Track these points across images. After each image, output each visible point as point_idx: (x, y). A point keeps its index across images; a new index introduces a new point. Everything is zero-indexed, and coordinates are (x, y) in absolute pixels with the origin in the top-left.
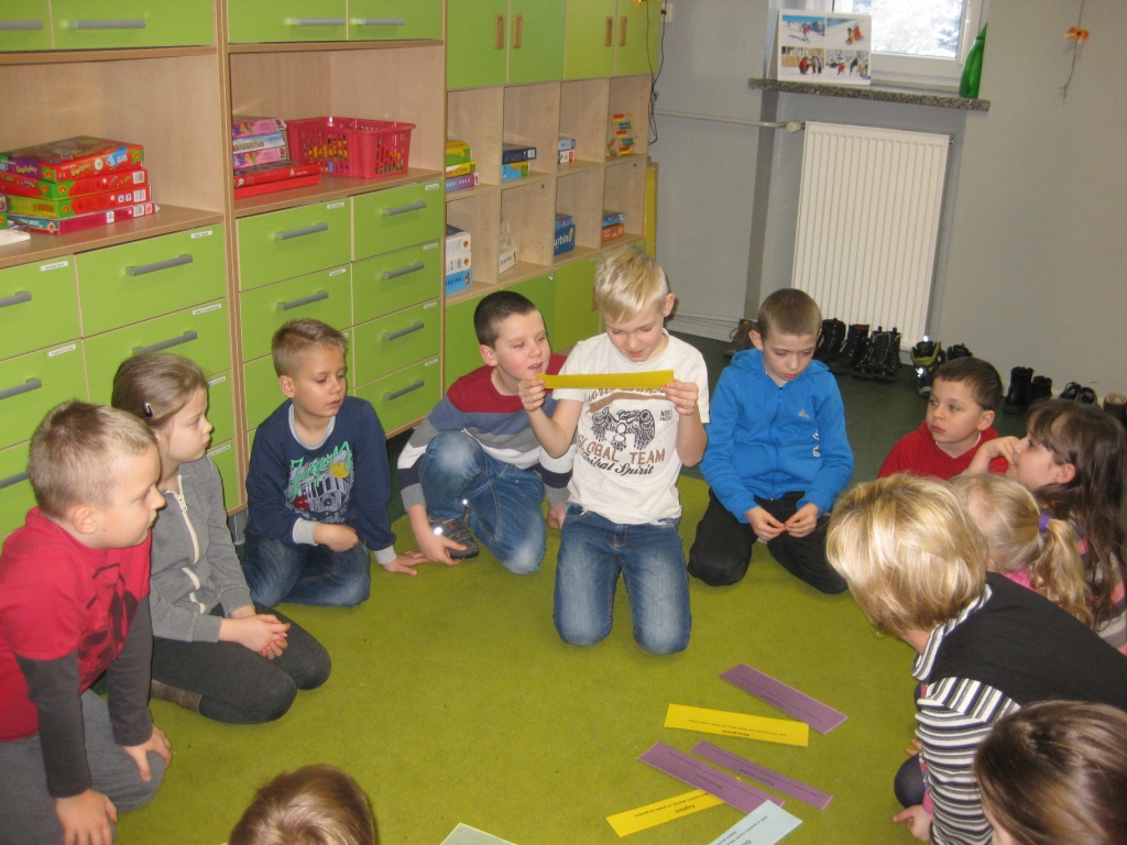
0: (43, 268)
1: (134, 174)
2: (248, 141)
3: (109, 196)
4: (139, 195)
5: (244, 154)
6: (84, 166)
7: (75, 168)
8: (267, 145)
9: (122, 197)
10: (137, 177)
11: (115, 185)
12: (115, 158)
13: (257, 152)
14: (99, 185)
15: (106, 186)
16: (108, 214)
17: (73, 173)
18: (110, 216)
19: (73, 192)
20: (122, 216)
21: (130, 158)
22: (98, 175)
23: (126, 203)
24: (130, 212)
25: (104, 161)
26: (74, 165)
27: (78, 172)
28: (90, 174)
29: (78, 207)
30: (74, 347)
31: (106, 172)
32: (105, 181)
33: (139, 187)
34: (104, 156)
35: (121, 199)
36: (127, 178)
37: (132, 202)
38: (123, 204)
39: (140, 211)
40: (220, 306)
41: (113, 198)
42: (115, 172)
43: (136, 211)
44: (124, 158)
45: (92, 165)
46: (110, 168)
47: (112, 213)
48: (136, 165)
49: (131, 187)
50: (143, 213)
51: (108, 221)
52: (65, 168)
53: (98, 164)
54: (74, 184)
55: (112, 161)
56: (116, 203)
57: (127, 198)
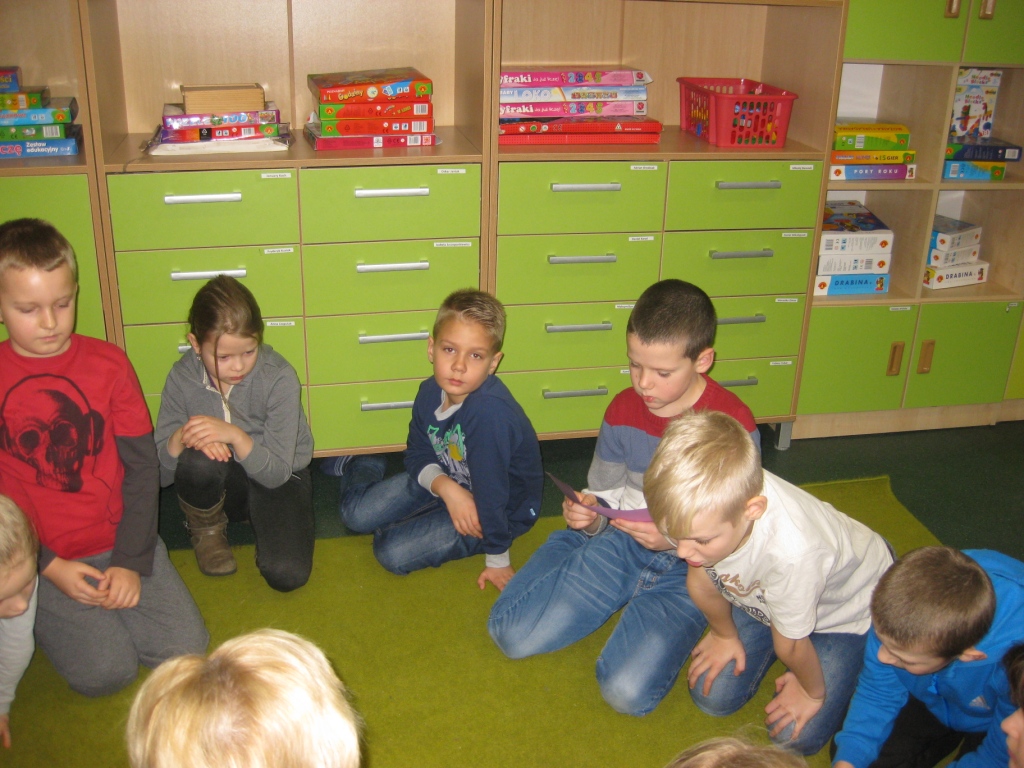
0: (264, 176)
1: (415, 106)
2: (596, 90)
3: (383, 122)
4: (419, 127)
5: (587, 103)
6: (356, 91)
7: (343, 93)
8: (621, 97)
9: (397, 125)
10: (418, 109)
11: (390, 113)
12: (394, 90)
13: (605, 103)
14: (371, 111)
15: (380, 113)
16: (375, 139)
17: (341, 98)
18: (378, 142)
19: (339, 115)
20: (394, 143)
21: (413, 90)
22: (372, 103)
23: (400, 131)
24: (403, 140)
25: (380, 92)
26: (343, 91)
27: (346, 97)
28: (363, 101)
29: (344, 128)
30: (292, 250)
31: (382, 100)
32: (379, 108)
33: (420, 118)
34: (382, 86)
35: (396, 127)
36: (408, 108)
37: (409, 132)
38: (396, 132)
39: (416, 140)
40: (470, 244)
41: (386, 125)
42: (392, 102)
43: (411, 141)
44: (406, 89)
45: (365, 93)
46: (387, 97)
47: (381, 139)
48: (419, 97)
49: (410, 118)
50: (419, 143)
51: (376, 145)
52: (333, 91)
53: (372, 92)
54: (341, 107)
55: (389, 90)
56: (389, 130)
57: (405, 127)
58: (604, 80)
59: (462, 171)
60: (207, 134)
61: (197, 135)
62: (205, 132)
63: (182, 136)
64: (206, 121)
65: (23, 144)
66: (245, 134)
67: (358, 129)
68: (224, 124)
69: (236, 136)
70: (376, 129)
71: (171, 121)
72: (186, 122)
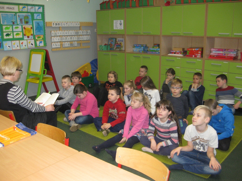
0: (177, 58)
2: (228, 52)
5: (226, 54)
6: (192, 49)
7: (190, 49)
8: (231, 53)
13: (229, 54)
14: (193, 52)
18: (193, 56)
19: (190, 52)
20: (195, 56)
23: (197, 55)
28: (192, 50)
29: (190, 54)
30: (179, 68)
31: (195, 51)
35: (196, 54)
37: (198, 55)
40: (201, 70)
43: (198, 56)
44: (198, 50)
49: (198, 53)
52: (188, 49)
53: (193, 50)
55: (196, 49)
56: (195, 55)
57: (197, 54)
58: (229, 50)
59: (200, 60)
60: (175, 53)
63: (172, 53)
64: (175, 52)
65: (156, 52)
66: (179, 53)
67: (191, 54)
68: (177, 52)
69: (178, 54)
70: (194, 54)
71: (171, 51)
72: (172, 51)
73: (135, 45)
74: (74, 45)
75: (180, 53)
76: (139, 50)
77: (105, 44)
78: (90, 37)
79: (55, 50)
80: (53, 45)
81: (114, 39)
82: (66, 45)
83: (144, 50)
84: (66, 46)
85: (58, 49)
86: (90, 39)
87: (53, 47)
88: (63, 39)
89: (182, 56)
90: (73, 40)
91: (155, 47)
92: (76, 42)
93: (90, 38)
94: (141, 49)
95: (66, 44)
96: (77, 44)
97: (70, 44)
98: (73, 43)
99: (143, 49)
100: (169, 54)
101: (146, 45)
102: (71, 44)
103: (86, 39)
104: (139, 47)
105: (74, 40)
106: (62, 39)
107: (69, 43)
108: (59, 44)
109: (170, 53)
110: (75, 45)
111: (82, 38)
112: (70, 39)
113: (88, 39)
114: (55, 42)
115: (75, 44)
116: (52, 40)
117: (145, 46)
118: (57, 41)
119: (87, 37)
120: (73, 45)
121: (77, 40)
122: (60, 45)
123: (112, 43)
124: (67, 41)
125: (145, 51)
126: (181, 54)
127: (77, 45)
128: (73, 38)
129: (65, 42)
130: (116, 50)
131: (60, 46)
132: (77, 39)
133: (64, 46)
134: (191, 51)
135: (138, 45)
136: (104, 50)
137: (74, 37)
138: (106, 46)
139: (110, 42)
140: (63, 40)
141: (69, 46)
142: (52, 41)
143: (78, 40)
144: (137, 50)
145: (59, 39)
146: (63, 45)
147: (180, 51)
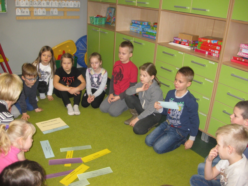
0: (179, 52)
4: (217, 52)
6: (205, 40)
7: (203, 40)
9: (212, 50)
10: (218, 48)
11: (211, 47)
14: (208, 46)
15: (209, 46)
16: (206, 52)
17: (202, 41)
18: (207, 53)
19: (202, 45)
20: (210, 54)
21: (217, 43)
22: (208, 44)
23: (212, 52)
24: (212, 54)
25: (210, 41)
26: (203, 39)
27: (203, 41)
28: (207, 43)
29: (201, 48)
32: (209, 45)
33: (217, 50)
34: (211, 40)
35: (212, 51)
36: (215, 47)
37: (214, 53)
38: (211, 52)
39: (215, 55)
40: (212, 82)
41: (210, 50)
42: (213, 45)
43: (214, 55)
44: (216, 42)
45: (207, 41)
46: (212, 43)
47: (207, 52)
48: (219, 45)
49: (215, 49)
50: (215, 56)
51: (206, 53)
52: (201, 39)
53: (209, 41)
54: (202, 43)
55: (212, 42)
56: (210, 51)
57: (214, 51)
59: (214, 64)
60: (180, 43)
61: (178, 42)
62: (180, 42)
63: (176, 42)
64: (180, 40)
65: (154, 37)
66: (186, 44)
67: (204, 49)
68: (183, 41)
69: (184, 44)
70: (207, 50)
71: (175, 38)
72: (177, 39)
73: (133, 22)
74: (53, 14)
75: (189, 43)
76: (136, 29)
77: (98, 16)
78: (80, 3)
79: (21, 18)
80: (17, 11)
81: (113, 9)
82: (39, 12)
83: (143, 31)
84: (39, 14)
85: (25, 18)
86: (79, 7)
87: (17, 14)
88: (34, 4)
89: (190, 49)
90: (51, 6)
91: (155, 28)
92: (56, 10)
93: (80, 5)
94: (139, 28)
95: (38, 10)
96: (57, 12)
97: (45, 12)
98: (51, 10)
99: (141, 29)
100: (171, 42)
101: (148, 22)
102: (48, 12)
103: (72, 6)
104: (137, 25)
105: (53, 6)
106: (32, 4)
107: (44, 10)
108: (28, 10)
109: (174, 42)
110: (55, 14)
111: (66, 5)
112: (45, 4)
113: (75, 7)
114: (20, 7)
115: (55, 12)
116: (16, 4)
117: (146, 24)
118: (24, 6)
119: (75, 3)
120: (51, 14)
121: (57, 6)
122: (29, 12)
123: (111, 15)
124: (42, 8)
125: (145, 32)
126: (188, 45)
127: (57, 14)
128: (51, 3)
129: (38, 8)
130: (112, 25)
131: (28, 14)
132: (57, 4)
133: (35, 14)
134: (203, 42)
135: (136, 22)
136: (95, 24)
137: (53, 3)
138: (98, 19)
139: (108, 14)
140: (34, 6)
141: (45, 14)
142: (17, 6)
143: (60, 6)
144: (134, 29)
145: (28, 4)
146: (34, 12)
147: (188, 41)
